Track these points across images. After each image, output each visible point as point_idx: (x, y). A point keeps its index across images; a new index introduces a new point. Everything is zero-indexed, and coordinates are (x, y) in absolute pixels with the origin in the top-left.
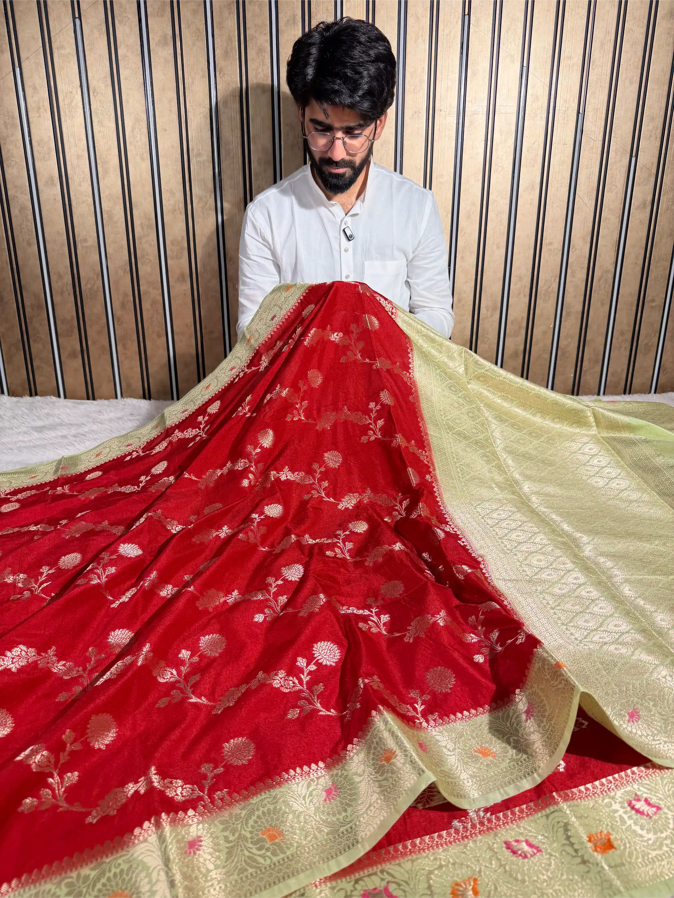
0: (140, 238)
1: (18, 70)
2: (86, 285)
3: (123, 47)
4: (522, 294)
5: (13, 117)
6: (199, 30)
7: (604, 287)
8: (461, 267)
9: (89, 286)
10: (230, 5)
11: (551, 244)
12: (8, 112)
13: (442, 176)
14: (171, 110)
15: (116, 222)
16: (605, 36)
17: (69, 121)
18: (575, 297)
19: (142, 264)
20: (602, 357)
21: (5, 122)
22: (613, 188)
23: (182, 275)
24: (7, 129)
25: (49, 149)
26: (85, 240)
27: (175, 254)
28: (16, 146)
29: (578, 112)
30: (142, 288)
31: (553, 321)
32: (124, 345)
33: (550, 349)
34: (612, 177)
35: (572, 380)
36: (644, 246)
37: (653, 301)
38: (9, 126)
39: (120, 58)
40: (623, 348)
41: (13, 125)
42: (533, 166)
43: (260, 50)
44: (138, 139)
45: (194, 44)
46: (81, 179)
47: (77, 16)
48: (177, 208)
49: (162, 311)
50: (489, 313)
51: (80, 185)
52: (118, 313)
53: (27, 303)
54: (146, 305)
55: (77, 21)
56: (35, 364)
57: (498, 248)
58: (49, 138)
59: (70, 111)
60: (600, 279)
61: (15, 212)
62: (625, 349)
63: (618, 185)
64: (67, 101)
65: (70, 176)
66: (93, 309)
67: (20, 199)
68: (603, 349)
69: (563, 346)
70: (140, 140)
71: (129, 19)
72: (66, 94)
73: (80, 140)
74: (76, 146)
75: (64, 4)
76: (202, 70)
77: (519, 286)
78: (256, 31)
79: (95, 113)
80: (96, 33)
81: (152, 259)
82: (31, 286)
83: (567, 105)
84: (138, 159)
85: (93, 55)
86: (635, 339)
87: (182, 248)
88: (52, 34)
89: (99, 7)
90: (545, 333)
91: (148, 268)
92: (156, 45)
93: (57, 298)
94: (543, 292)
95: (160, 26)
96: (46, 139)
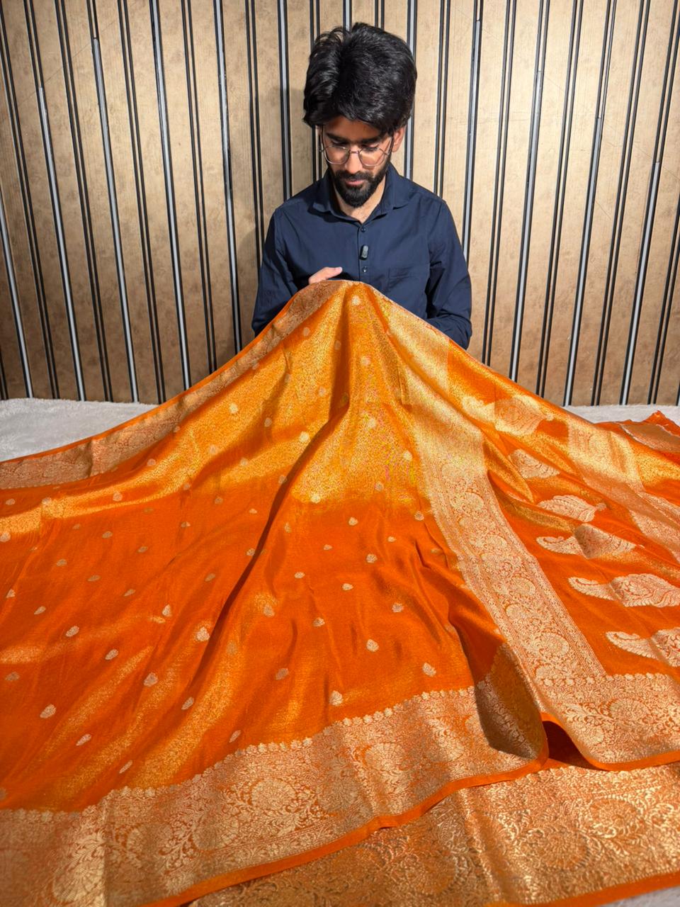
0: (155, 250)
1: (41, 90)
3: (138, 64)
4: (538, 306)
5: (37, 135)
6: (210, 46)
7: (626, 298)
9: (107, 296)
11: (568, 253)
12: (32, 130)
14: (184, 125)
17: (88, 138)
18: (595, 308)
19: (157, 275)
20: (623, 371)
22: (635, 195)
23: (196, 286)
24: (31, 146)
25: (70, 165)
26: (104, 252)
27: (188, 265)
28: (39, 162)
29: (597, 118)
30: (157, 298)
31: (571, 331)
32: (140, 353)
33: (567, 361)
34: (634, 184)
35: (591, 393)
38: (33, 144)
39: (135, 76)
41: (37, 143)
42: (549, 173)
43: (270, 63)
44: (153, 154)
45: (205, 60)
46: (100, 193)
47: (95, 36)
48: (190, 220)
49: (176, 320)
50: (503, 324)
51: (99, 199)
52: (135, 322)
53: (50, 312)
54: (161, 315)
55: (95, 41)
56: (57, 370)
57: (512, 257)
58: (70, 153)
59: (89, 128)
60: (621, 289)
61: (39, 225)
62: (649, 363)
63: (641, 192)
64: (87, 119)
65: (89, 191)
66: (111, 318)
67: (43, 211)
68: (624, 363)
69: (581, 359)
70: (155, 153)
71: (144, 38)
72: (86, 111)
73: (98, 156)
74: (94, 161)
75: (83, 25)
76: (214, 84)
77: (534, 297)
78: (265, 46)
79: (112, 129)
80: (113, 53)
81: (166, 270)
82: (55, 296)
83: (585, 110)
84: (153, 173)
85: (110, 74)
86: (660, 353)
87: (195, 260)
88: (73, 55)
89: (116, 26)
90: (561, 345)
91: (162, 280)
92: (170, 62)
93: (78, 308)
94: (560, 303)
95: (173, 43)
96: (67, 155)
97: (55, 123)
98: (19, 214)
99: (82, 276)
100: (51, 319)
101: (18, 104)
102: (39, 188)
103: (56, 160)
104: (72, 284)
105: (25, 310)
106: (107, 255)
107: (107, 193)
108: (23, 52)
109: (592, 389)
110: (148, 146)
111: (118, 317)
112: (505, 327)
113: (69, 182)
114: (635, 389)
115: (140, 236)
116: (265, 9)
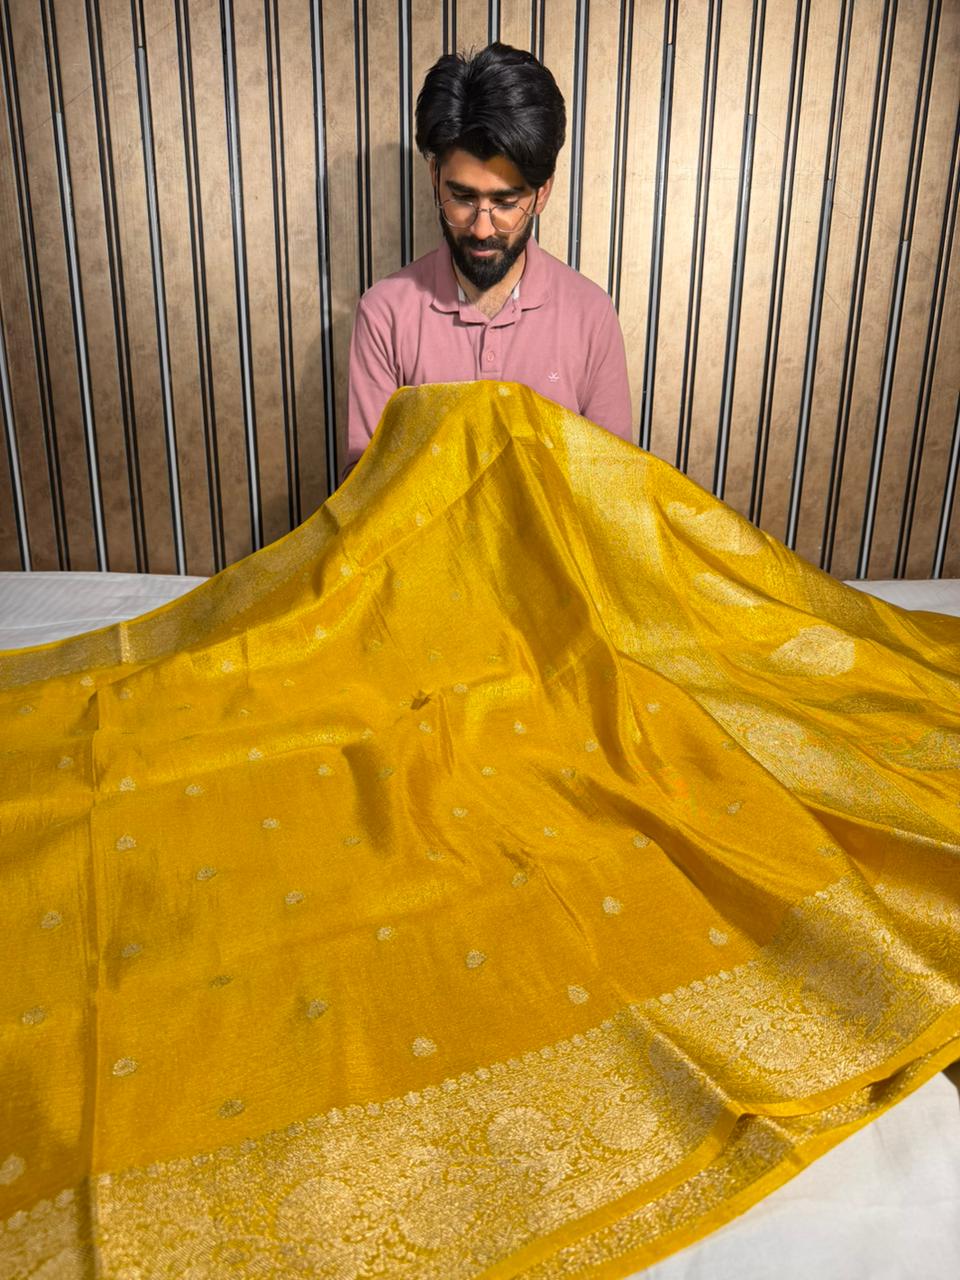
0: (217, 346)
1: (59, 116)
2: (141, 409)
3: (200, 85)
4: (748, 431)
5: (51, 179)
6: (303, 63)
7: (866, 423)
8: (661, 391)
9: (145, 410)
10: (346, 30)
11: (788, 360)
12: (44, 172)
13: (635, 264)
14: (263, 172)
15: (184, 323)
16: (864, 76)
17: (125, 185)
18: (824, 435)
19: (219, 381)
20: (862, 522)
21: (40, 186)
22: (877, 284)
23: (274, 398)
24: (41, 194)
25: (98, 223)
26: (142, 347)
27: (264, 367)
28: (52, 218)
29: (826, 178)
30: (217, 414)
31: (792, 469)
32: (190, 493)
33: (788, 509)
34: (875, 268)
35: (820, 553)
36: (922, 365)
37: (935, 443)
38: (44, 192)
39: (196, 101)
40: (893, 511)
41: (51, 190)
42: (764, 252)
43: (387, 91)
44: (218, 210)
45: (296, 83)
46: (139, 264)
47: (141, 44)
48: (268, 304)
49: (243, 446)
50: (701, 457)
51: (137, 272)
52: (184, 447)
53: (60, 432)
54: (222, 438)
55: (141, 51)
56: (67, 516)
57: (714, 365)
58: (98, 207)
59: (127, 172)
60: (859, 411)
61: (48, 307)
62: (896, 511)
63: (884, 279)
64: (124, 158)
65: (123, 259)
66: (149, 442)
67: (56, 289)
68: (863, 512)
69: (806, 506)
70: (221, 211)
71: (210, 49)
72: (123, 148)
73: (139, 210)
74: (134, 218)
75: (124, 28)
76: (307, 117)
77: (743, 419)
78: (381, 66)
79: (161, 174)
80: (165, 67)
81: (232, 374)
82: (67, 409)
83: (811, 168)
84: (217, 237)
85: (160, 96)
86: (910, 498)
87: (274, 360)
88: (107, 68)
89: (171, 32)
90: (780, 486)
91: (226, 387)
92: (246, 84)
93: (101, 427)
94: (777, 429)
95: (251, 58)
96: (94, 208)
97: (78, 163)
98: (19, 291)
99: (109, 380)
100: (61, 443)
101: (25, 134)
102: (51, 253)
103: (77, 214)
104: (94, 393)
105: (23, 428)
106: (148, 351)
107: (150, 264)
108: (35, 62)
109: (820, 548)
110: (211, 200)
111: (159, 441)
112: (704, 461)
113: (96, 246)
114: (878, 548)
115: (196, 325)
116: (382, 17)
